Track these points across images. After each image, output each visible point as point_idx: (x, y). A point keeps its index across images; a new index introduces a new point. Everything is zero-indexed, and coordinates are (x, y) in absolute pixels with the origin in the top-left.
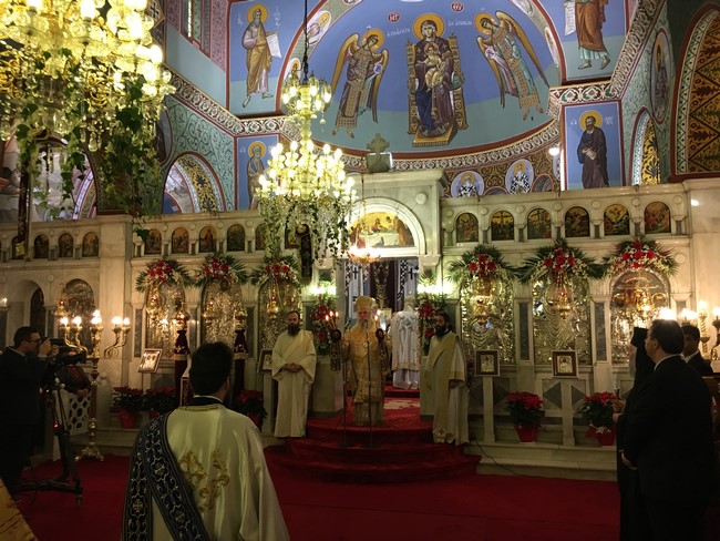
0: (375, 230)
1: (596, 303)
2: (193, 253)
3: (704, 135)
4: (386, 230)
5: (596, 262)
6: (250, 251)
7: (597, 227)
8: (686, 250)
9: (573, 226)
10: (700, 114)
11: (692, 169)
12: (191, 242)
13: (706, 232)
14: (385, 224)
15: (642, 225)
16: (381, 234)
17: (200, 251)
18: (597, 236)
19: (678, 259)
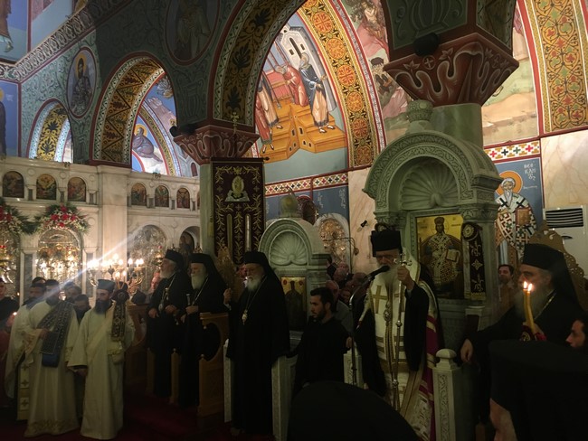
1: (25, 255)
3: (113, 136)
5: (29, 220)
7: (31, 191)
8: (95, 216)
9: (10, 187)
10: (112, 120)
11: (104, 158)
13: (111, 204)
15: (66, 194)
18: (30, 198)
19: (91, 222)
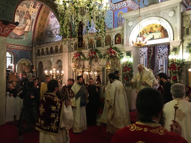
0: (150, 32)
2: (87, 49)
4: (155, 32)
6: (103, 47)
12: (86, 45)
14: (155, 29)
16: (153, 34)
17: (89, 48)
